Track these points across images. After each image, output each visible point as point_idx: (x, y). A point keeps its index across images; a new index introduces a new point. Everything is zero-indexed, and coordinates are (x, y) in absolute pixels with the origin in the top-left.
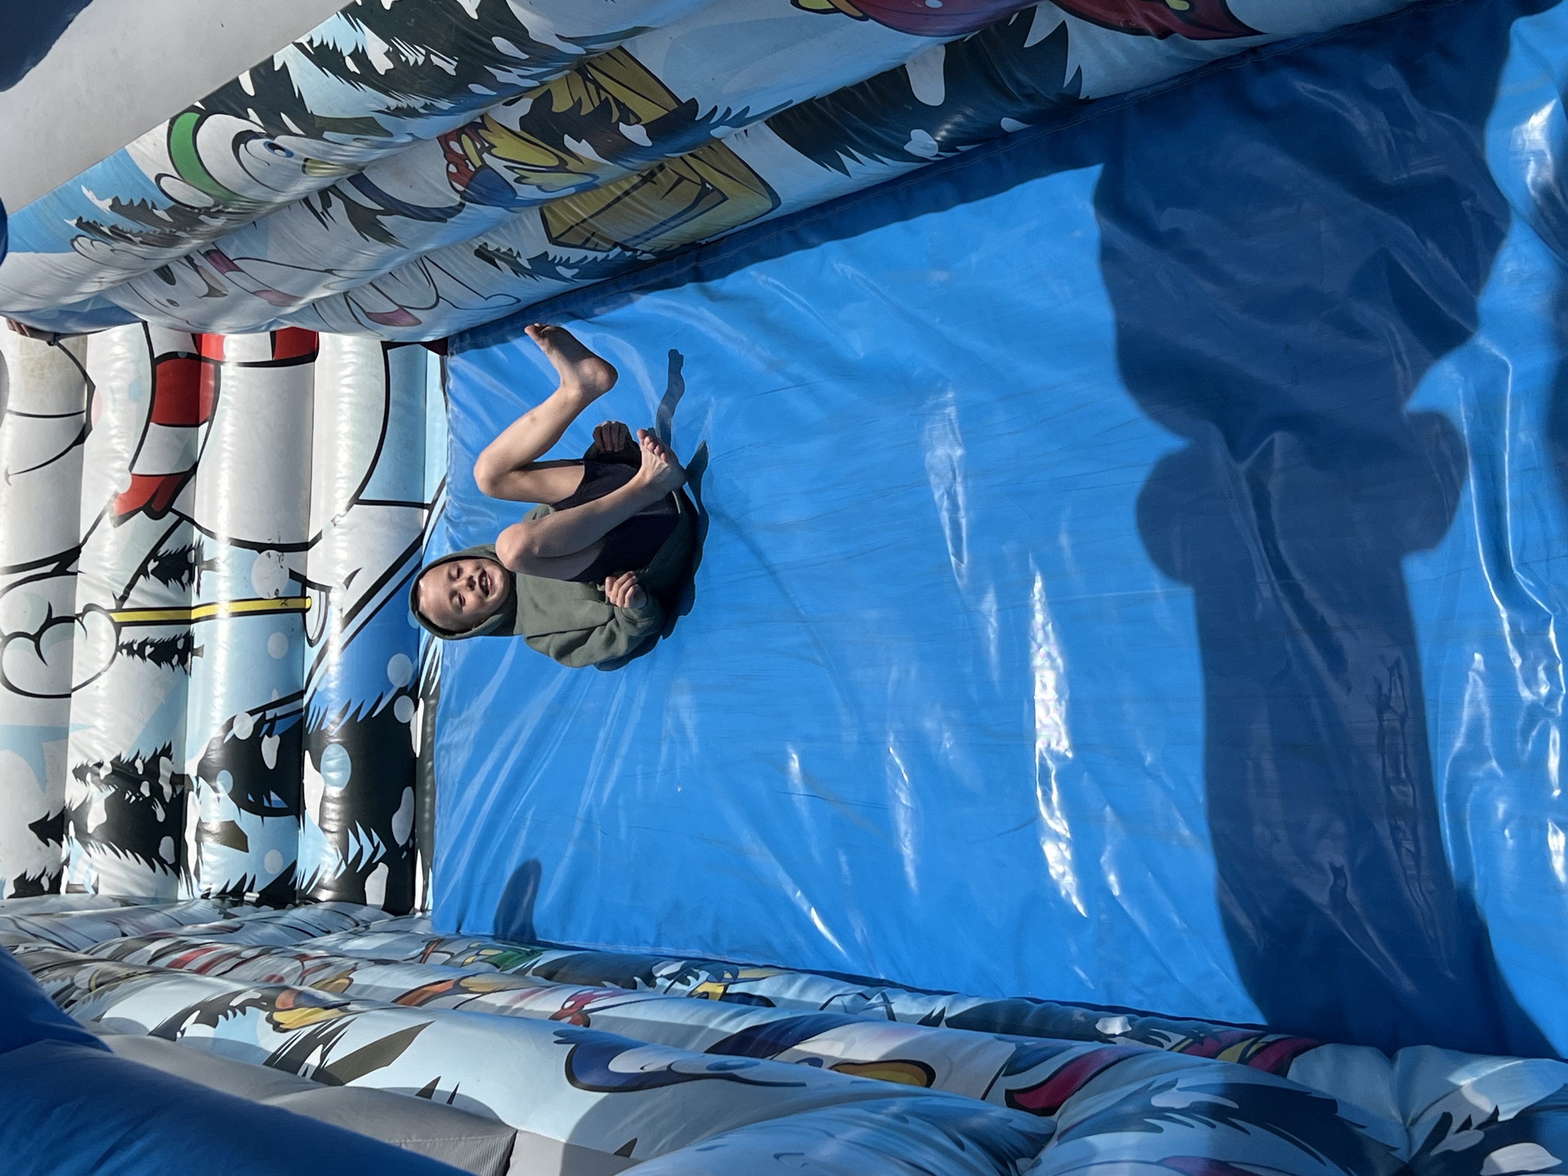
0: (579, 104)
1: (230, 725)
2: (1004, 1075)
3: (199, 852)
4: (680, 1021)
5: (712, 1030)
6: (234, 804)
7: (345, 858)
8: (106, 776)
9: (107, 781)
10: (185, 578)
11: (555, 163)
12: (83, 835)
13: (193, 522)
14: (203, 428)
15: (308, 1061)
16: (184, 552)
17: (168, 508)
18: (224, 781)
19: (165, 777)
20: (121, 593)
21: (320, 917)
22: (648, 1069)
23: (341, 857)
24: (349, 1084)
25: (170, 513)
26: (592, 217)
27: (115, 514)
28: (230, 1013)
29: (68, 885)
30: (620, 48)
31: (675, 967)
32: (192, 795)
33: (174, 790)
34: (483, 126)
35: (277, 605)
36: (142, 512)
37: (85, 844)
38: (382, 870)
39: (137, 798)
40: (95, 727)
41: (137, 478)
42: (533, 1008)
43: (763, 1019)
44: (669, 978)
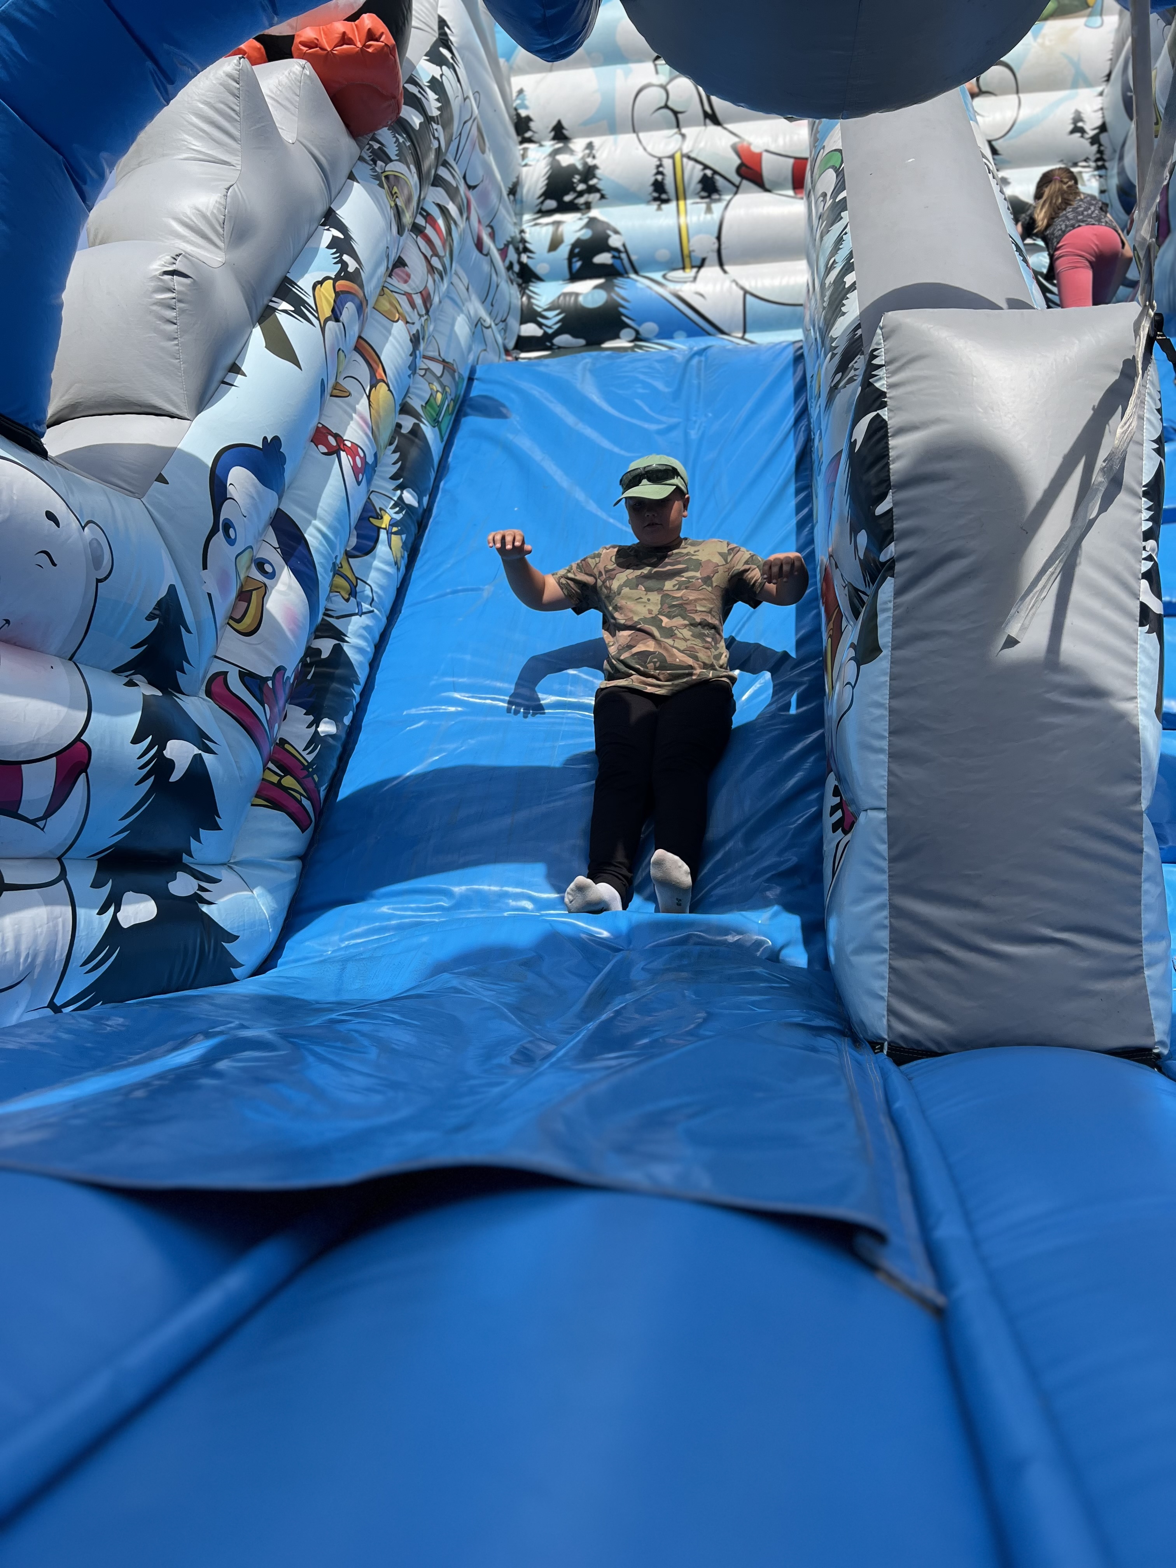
1: (616, 232)
2: (239, 670)
3: (547, 224)
6: (573, 242)
7: (546, 310)
8: (587, 162)
9: (585, 164)
10: (704, 194)
12: (555, 153)
13: (735, 194)
14: (791, 192)
15: (284, 303)
16: (717, 191)
17: (743, 178)
18: (586, 234)
19: (588, 198)
20: (692, 156)
22: (232, 488)
23: (546, 307)
24: (256, 326)
25: (740, 179)
27: (739, 145)
28: (338, 254)
29: (527, 148)
32: (578, 215)
33: (582, 204)
35: (686, 252)
36: (741, 161)
38: (539, 332)
40: (616, 150)
41: (759, 155)
42: (352, 423)
43: (317, 551)
44: (401, 498)
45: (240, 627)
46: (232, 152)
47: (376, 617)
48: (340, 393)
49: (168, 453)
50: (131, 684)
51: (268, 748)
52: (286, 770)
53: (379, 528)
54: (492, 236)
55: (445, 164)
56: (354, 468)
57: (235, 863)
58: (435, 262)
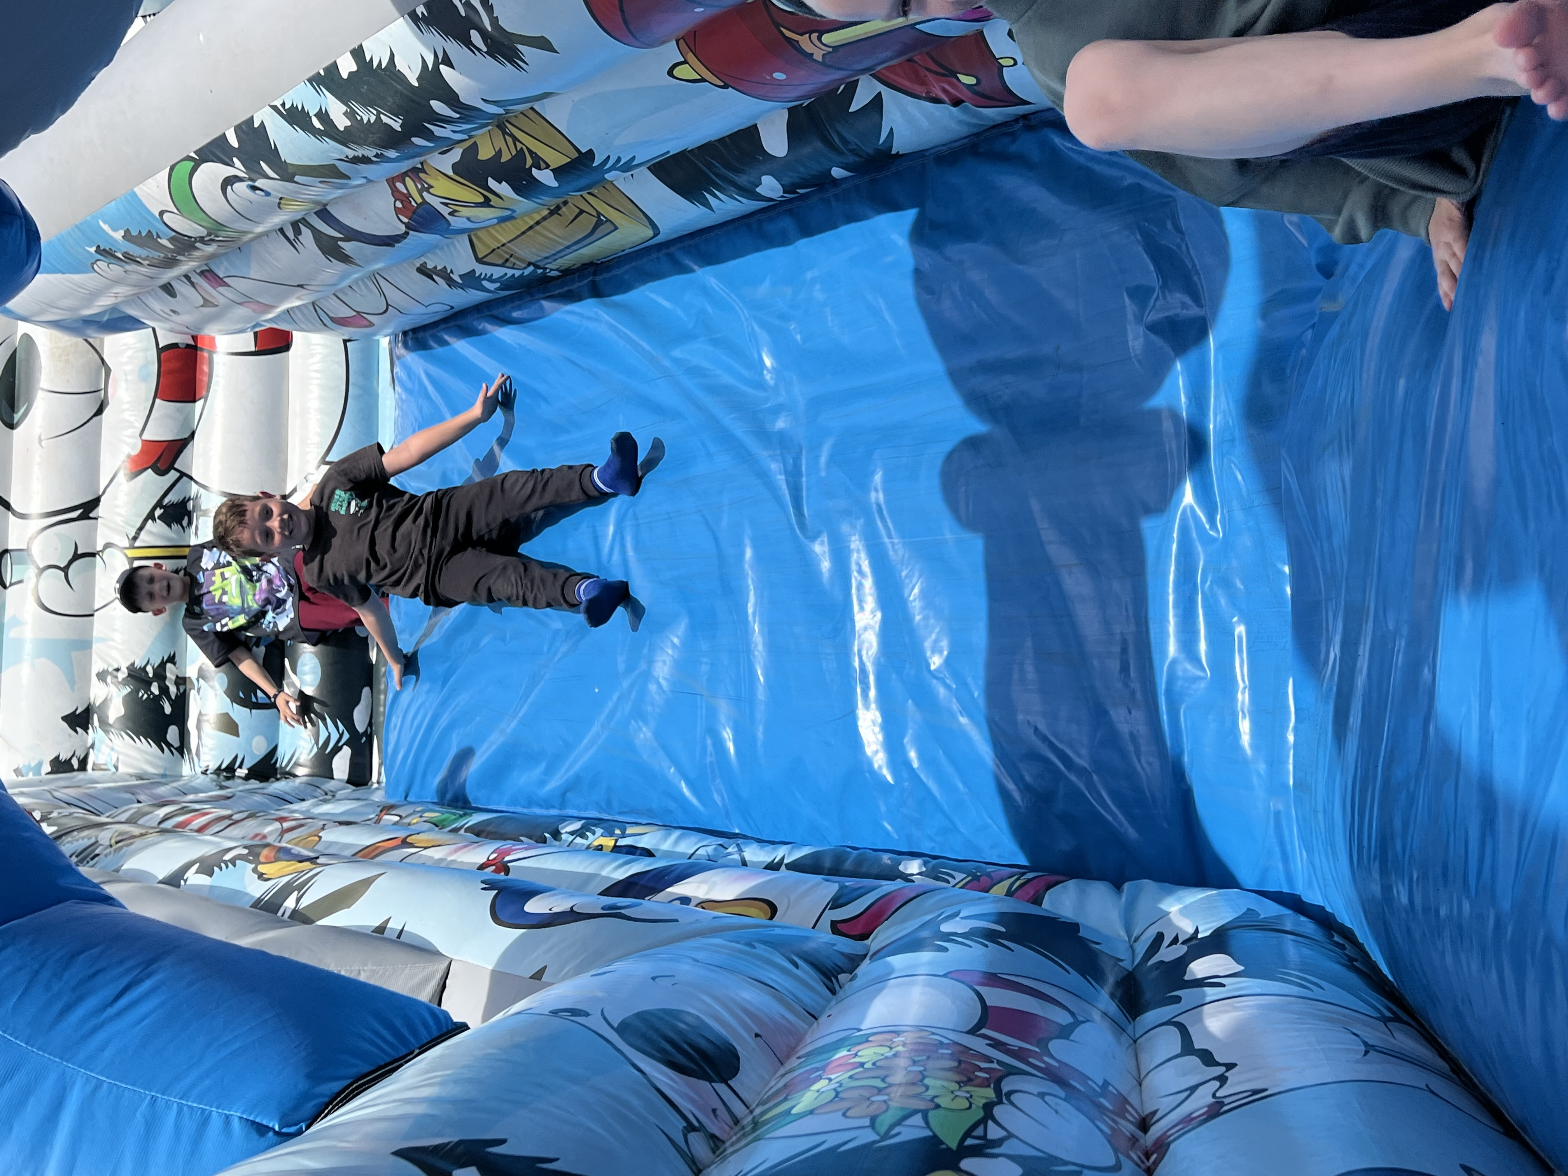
0: (499, 153)
2: (830, 909)
3: (199, 737)
4: (580, 870)
5: (605, 877)
6: (228, 700)
7: (317, 742)
8: (123, 679)
9: (124, 682)
10: (185, 522)
11: (482, 200)
12: (104, 724)
13: (191, 478)
14: (199, 404)
15: (285, 904)
16: (184, 502)
17: (171, 467)
18: (219, 683)
19: (171, 679)
20: (133, 534)
21: (297, 788)
22: (555, 910)
23: (313, 742)
24: (319, 923)
25: (173, 471)
26: (509, 242)
27: (127, 471)
28: (223, 865)
29: (94, 764)
30: (532, 109)
31: (577, 825)
32: (193, 694)
33: (178, 689)
34: (423, 170)
36: (150, 470)
37: (106, 732)
38: (346, 752)
39: (149, 696)
40: (112, 640)
41: (145, 442)
44: (571, 834)
49: (500, 975)
53: (616, 847)
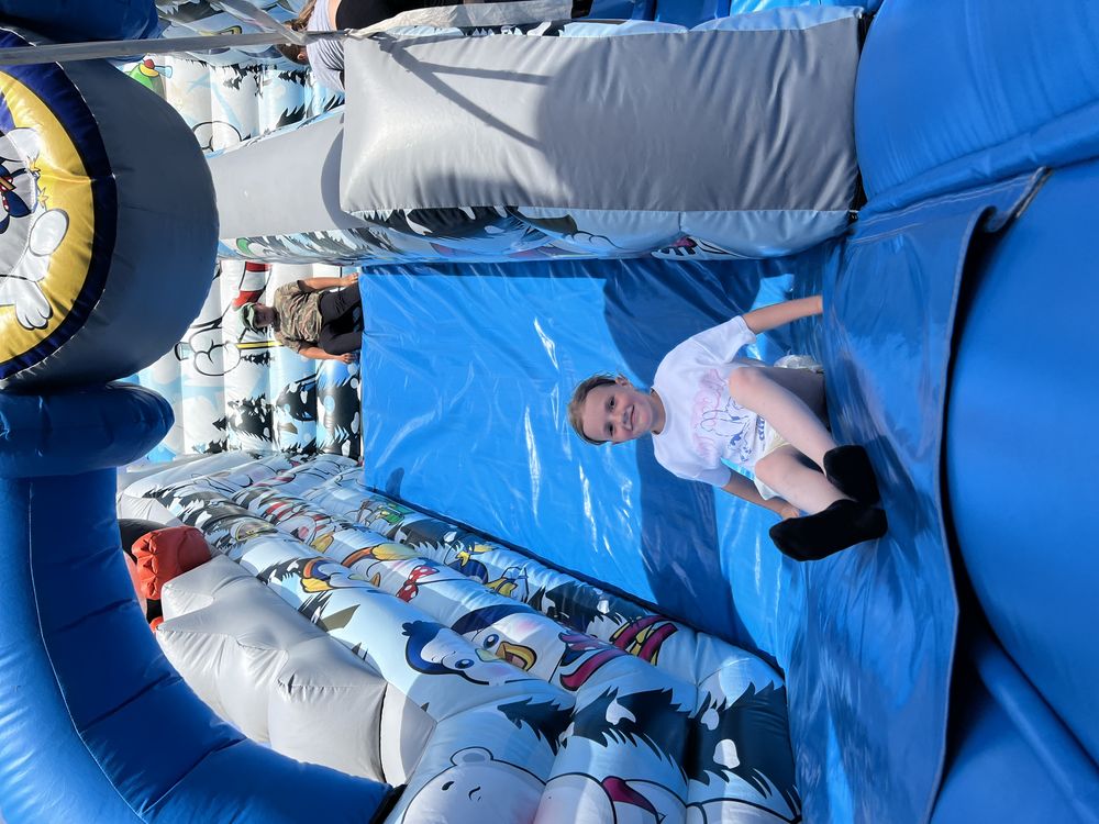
1: (288, 387)
2: (560, 665)
3: (279, 434)
4: (451, 597)
5: (463, 606)
6: (291, 416)
7: (334, 438)
8: (241, 406)
12: (233, 427)
14: (267, 273)
15: (315, 613)
18: (287, 408)
19: (264, 406)
20: (240, 337)
22: (434, 661)
24: (331, 633)
27: (235, 305)
28: (287, 574)
29: (230, 446)
31: (452, 537)
32: (274, 414)
33: (267, 410)
37: (235, 431)
38: (348, 442)
39: (253, 414)
40: (234, 388)
41: (242, 292)
42: (399, 572)
43: (481, 603)
44: (450, 543)
45: (530, 661)
46: (216, 639)
47: (529, 567)
48: (377, 580)
49: (409, 702)
50: (565, 743)
51: (616, 650)
52: (632, 639)
53: (469, 560)
54: (284, 470)
55: (235, 499)
56: (427, 574)
57: (697, 681)
58: (296, 510)
